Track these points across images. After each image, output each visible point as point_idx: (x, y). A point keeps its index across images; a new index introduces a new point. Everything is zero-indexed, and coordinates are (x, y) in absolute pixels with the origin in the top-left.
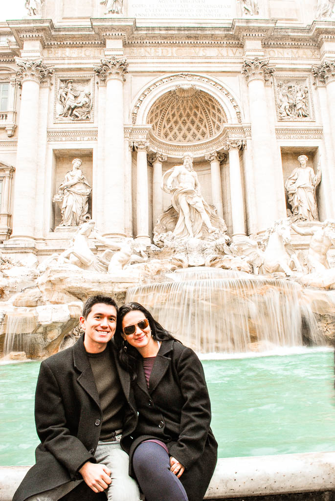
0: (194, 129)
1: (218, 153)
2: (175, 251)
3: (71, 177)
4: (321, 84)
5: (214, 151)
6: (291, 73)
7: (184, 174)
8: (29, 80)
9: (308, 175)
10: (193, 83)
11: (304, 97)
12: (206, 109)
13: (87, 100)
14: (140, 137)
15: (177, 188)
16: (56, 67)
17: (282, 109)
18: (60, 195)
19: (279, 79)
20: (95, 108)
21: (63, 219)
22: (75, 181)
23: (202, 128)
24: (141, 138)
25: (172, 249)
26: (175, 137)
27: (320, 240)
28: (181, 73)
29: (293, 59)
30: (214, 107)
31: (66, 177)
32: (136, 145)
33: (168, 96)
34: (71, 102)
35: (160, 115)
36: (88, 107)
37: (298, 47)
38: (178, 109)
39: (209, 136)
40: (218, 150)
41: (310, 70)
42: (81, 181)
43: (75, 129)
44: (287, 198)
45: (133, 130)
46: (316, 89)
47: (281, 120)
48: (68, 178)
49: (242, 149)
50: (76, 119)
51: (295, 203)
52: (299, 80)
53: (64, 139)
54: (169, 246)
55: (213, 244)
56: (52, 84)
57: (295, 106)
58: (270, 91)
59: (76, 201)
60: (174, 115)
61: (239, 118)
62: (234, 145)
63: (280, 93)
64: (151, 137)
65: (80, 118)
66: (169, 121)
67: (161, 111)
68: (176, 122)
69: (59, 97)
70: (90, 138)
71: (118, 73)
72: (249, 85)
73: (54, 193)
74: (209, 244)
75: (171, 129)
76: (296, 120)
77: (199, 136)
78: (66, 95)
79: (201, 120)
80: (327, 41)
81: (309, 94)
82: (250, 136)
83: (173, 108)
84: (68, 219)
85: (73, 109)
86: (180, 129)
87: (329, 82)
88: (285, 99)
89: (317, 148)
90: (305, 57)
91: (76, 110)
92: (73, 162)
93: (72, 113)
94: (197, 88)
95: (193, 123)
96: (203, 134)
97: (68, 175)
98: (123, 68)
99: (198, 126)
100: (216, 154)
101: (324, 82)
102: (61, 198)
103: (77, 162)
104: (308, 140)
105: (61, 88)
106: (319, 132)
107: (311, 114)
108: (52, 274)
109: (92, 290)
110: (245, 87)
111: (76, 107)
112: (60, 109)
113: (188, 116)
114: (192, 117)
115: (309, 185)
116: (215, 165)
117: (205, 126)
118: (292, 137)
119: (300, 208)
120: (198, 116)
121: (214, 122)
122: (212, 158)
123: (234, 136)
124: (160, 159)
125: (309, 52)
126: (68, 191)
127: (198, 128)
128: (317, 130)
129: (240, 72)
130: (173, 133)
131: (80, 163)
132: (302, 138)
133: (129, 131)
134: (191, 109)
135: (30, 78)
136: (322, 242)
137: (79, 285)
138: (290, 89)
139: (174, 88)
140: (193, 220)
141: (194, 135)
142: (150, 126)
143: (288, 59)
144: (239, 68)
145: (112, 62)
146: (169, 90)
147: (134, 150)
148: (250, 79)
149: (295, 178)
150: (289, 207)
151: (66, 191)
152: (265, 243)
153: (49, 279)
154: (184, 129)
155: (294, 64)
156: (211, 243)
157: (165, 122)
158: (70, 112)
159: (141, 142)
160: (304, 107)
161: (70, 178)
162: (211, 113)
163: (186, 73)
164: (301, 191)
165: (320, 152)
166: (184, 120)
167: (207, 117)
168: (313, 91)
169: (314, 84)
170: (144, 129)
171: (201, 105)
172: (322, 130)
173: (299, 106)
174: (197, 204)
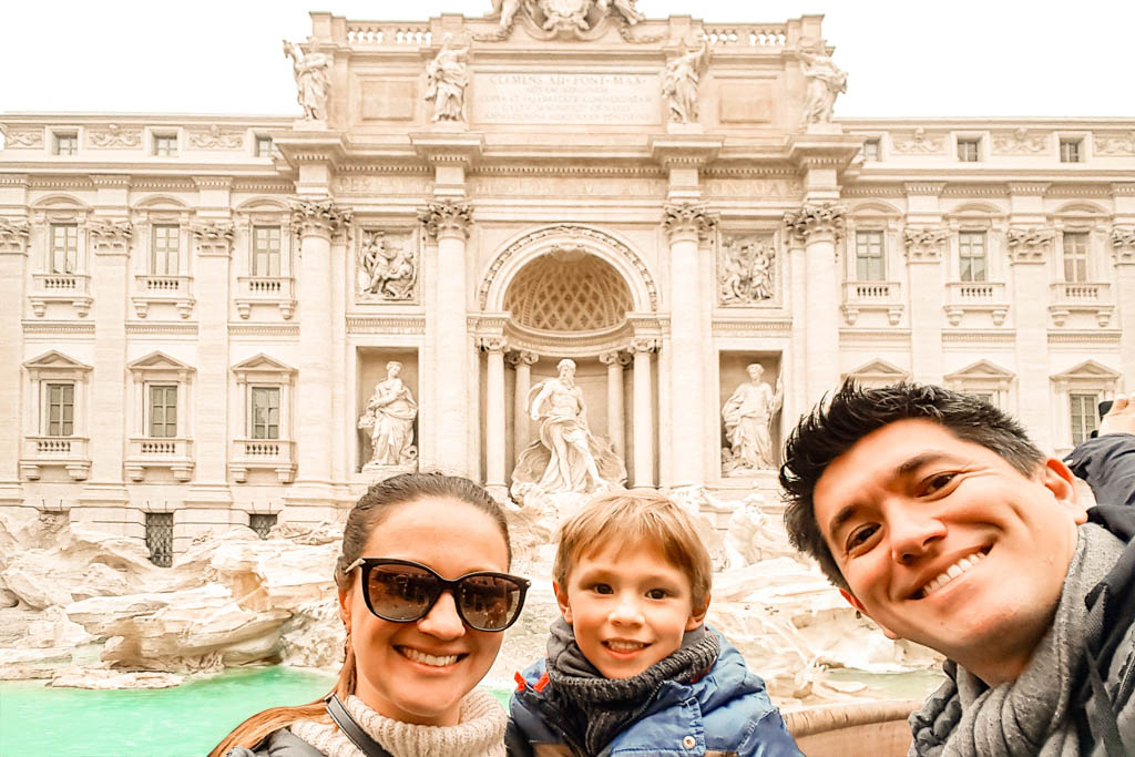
0: (584, 310)
1: (620, 353)
3: (386, 390)
4: (798, 245)
5: (614, 350)
6: (749, 223)
7: (560, 394)
8: (313, 236)
9: (761, 396)
10: (579, 241)
11: (767, 264)
12: (603, 281)
13: (407, 267)
14: (493, 330)
15: (547, 415)
16: (356, 209)
17: (728, 286)
18: (370, 418)
19: (726, 233)
20: (420, 279)
21: (374, 454)
22: (392, 397)
23: (597, 309)
24: (493, 333)
26: (553, 321)
28: (559, 225)
29: (752, 199)
30: (615, 280)
32: (486, 344)
34: (381, 270)
35: (528, 289)
36: (409, 279)
37: (764, 177)
38: (559, 278)
39: (608, 324)
40: (619, 348)
41: (781, 219)
42: (401, 397)
43: (390, 316)
44: (724, 432)
45: (481, 320)
46: (789, 251)
47: (724, 305)
48: (380, 392)
50: (392, 297)
51: (736, 442)
53: (372, 330)
56: (350, 239)
57: (751, 279)
58: (708, 257)
59: (394, 428)
60: (551, 288)
61: (654, 303)
62: (643, 348)
63: (727, 257)
64: (510, 331)
65: (397, 296)
66: (542, 297)
67: (529, 283)
68: (555, 299)
69: (362, 260)
70: (414, 331)
71: (455, 228)
72: (674, 247)
73: (360, 414)
75: (546, 309)
77: (592, 321)
78: (374, 257)
79: (596, 297)
80: (814, 168)
81: (775, 261)
82: (669, 333)
83: (548, 277)
84: (383, 454)
85: (386, 282)
86: (561, 310)
87: (811, 243)
88: (734, 269)
89: (781, 352)
90: (774, 195)
91: (390, 282)
92: (388, 366)
93: (384, 287)
94: (587, 250)
95: (582, 300)
96: (599, 318)
97: (380, 387)
98: (465, 217)
99: (590, 305)
100: (616, 355)
101: (803, 241)
102: (372, 422)
103: (394, 367)
104: (767, 339)
105: (365, 245)
106: (785, 325)
107: (776, 295)
110: (665, 250)
111: (389, 279)
112: (365, 280)
113: (575, 289)
114: (581, 290)
115: (762, 412)
116: (615, 372)
117: (602, 307)
118: (739, 335)
119: (744, 449)
120: (591, 291)
121: (615, 302)
122: (611, 360)
123: (643, 334)
124: (527, 360)
125: (782, 186)
126: (382, 412)
127: (591, 309)
128: (783, 323)
129: (659, 223)
130: (550, 316)
131: (399, 368)
132: (756, 336)
133: (475, 322)
134: (579, 279)
135: (313, 232)
138: (745, 251)
139: (548, 251)
140: (572, 464)
141: (584, 320)
142: (508, 315)
143: (744, 199)
144: (657, 215)
145: (447, 208)
146: (541, 253)
147: (483, 352)
148: (676, 237)
149: (739, 400)
150: (726, 444)
151: (378, 412)
154: (569, 311)
157: (536, 299)
158: (381, 285)
159: (495, 339)
160: (765, 283)
161: (384, 392)
162: (611, 288)
163: (570, 225)
164: (746, 423)
165: (786, 359)
166: (568, 296)
167: (605, 294)
168: (785, 256)
169: (787, 243)
170: (499, 319)
171: (596, 275)
172: (790, 323)
173: (757, 281)
174: (578, 442)
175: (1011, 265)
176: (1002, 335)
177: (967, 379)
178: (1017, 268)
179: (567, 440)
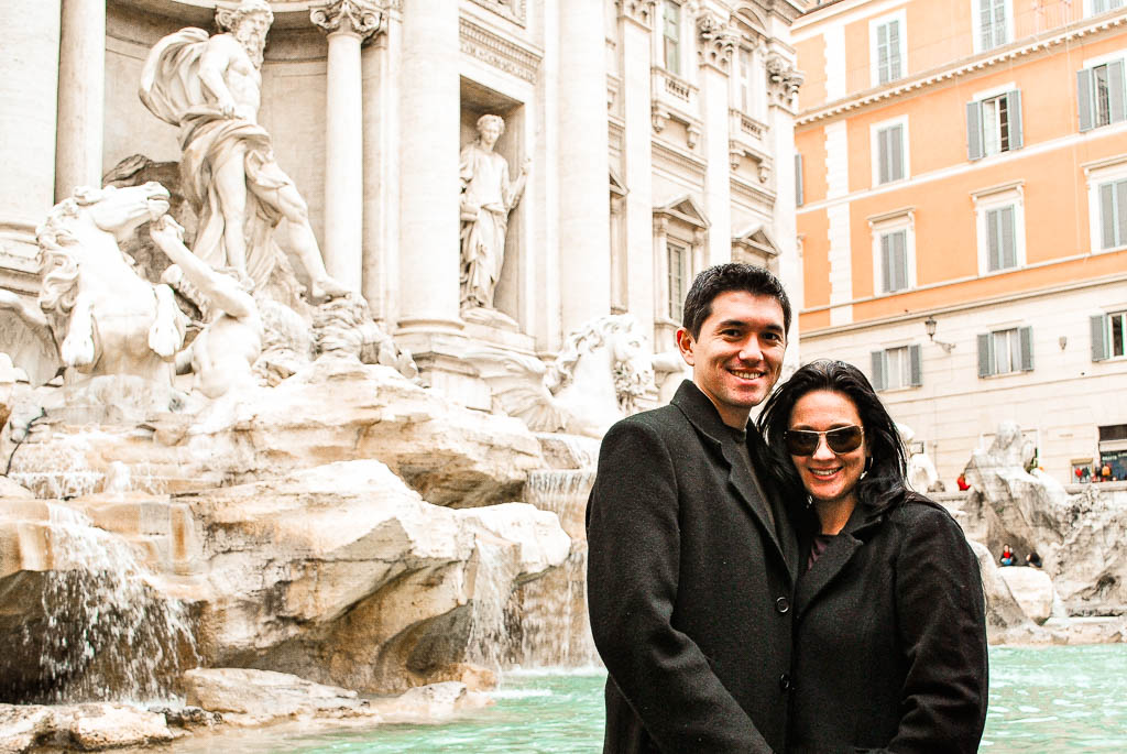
9: (500, 176)
49: (370, 43)
55: (354, 337)
62: (356, 23)
82: (401, 10)
89: (519, 105)
104: (508, 75)
106: (532, 61)
107: (517, 3)
118: (477, 53)
119: (475, 270)
128: (530, 55)
172: (540, 60)
174: (284, 190)
175: (701, 67)
176: (697, 164)
177: (673, 219)
178: (707, 72)
179: (260, 182)
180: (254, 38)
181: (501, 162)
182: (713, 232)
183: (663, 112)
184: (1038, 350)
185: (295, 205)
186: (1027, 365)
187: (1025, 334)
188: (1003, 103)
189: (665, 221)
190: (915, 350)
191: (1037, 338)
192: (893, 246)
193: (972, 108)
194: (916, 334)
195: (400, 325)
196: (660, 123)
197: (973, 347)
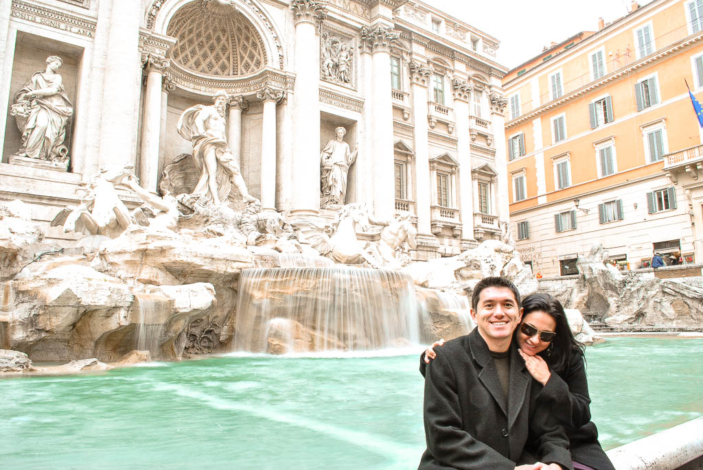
0: (211, 58)
2: (207, 221)
3: (44, 82)
4: (368, 51)
5: (239, 94)
6: (340, 26)
7: (215, 119)
9: (344, 151)
11: (348, 59)
12: (236, 37)
14: (157, 51)
15: (205, 135)
17: (325, 66)
18: (25, 107)
19: (326, 28)
21: (25, 145)
23: (224, 59)
24: (158, 53)
25: (204, 217)
27: (396, 233)
29: (344, 10)
30: (247, 39)
31: (34, 79)
32: (151, 61)
33: (194, 6)
35: (176, 26)
38: (199, 25)
39: (231, 72)
40: (244, 94)
41: (358, 30)
42: (59, 93)
43: (61, 11)
45: (149, 38)
46: (362, 54)
47: (324, 79)
48: (37, 82)
49: (280, 103)
51: (329, 182)
52: (345, 37)
53: (38, 19)
54: (201, 213)
55: (254, 217)
57: (338, 66)
59: (53, 122)
60: (191, 31)
61: (282, 63)
62: (273, 96)
63: (324, 46)
66: (183, 37)
67: (179, 21)
68: (191, 42)
70: (82, 31)
72: (298, 26)
73: (14, 100)
74: (248, 218)
75: (183, 48)
76: (338, 84)
77: (216, 68)
79: (224, 49)
81: (353, 57)
82: (293, 89)
83: (193, 21)
84: (35, 147)
86: (193, 53)
87: (377, 52)
88: (327, 55)
90: (355, 12)
92: (48, 59)
94: (237, 8)
95: (212, 49)
96: (223, 68)
97: (37, 77)
99: (218, 55)
100: (241, 100)
101: (371, 49)
102: (27, 112)
103: (54, 62)
104: (348, 110)
106: (360, 104)
107: (354, 82)
108: (149, 241)
109: (204, 268)
110: (292, 26)
113: (209, 38)
114: (213, 41)
115: (344, 163)
116: (235, 112)
117: (228, 59)
118: (333, 103)
119: (333, 188)
120: (222, 42)
121: (242, 58)
123: (274, 85)
125: (360, 8)
126: (38, 103)
127: (217, 58)
128: (359, 102)
129: (288, 6)
130: (184, 55)
131: (60, 63)
132: (343, 106)
133: (146, 39)
134: (215, 30)
136: (397, 235)
137: (189, 261)
138: (335, 45)
140: (219, 182)
141: (211, 66)
142: (173, 40)
143: (339, 8)
147: (146, 67)
148: (302, 19)
149: (330, 151)
151: (34, 103)
152: (335, 227)
153: (144, 247)
154: (199, 53)
155: (345, 17)
156: (251, 217)
159: (159, 59)
160: (347, 71)
162: (241, 44)
164: (336, 168)
165: (359, 128)
166: (202, 42)
167: (234, 47)
168: (359, 55)
169: (360, 48)
170: (165, 42)
171: (231, 31)
172: (363, 103)
173: (343, 68)
174: (231, 163)
175: (454, 100)
176: (453, 140)
177: (440, 163)
178: (457, 102)
179: (221, 160)
180: (221, 106)
181: (345, 145)
182: (460, 167)
183: (434, 120)
184: (624, 210)
185: (234, 168)
186: (620, 217)
187: (619, 203)
188: (604, 104)
189: (435, 164)
190: (573, 213)
191: (624, 204)
192: (562, 169)
193: (591, 106)
194: (571, 206)
195: (291, 212)
196: (433, 124)
197: (597, 210)
